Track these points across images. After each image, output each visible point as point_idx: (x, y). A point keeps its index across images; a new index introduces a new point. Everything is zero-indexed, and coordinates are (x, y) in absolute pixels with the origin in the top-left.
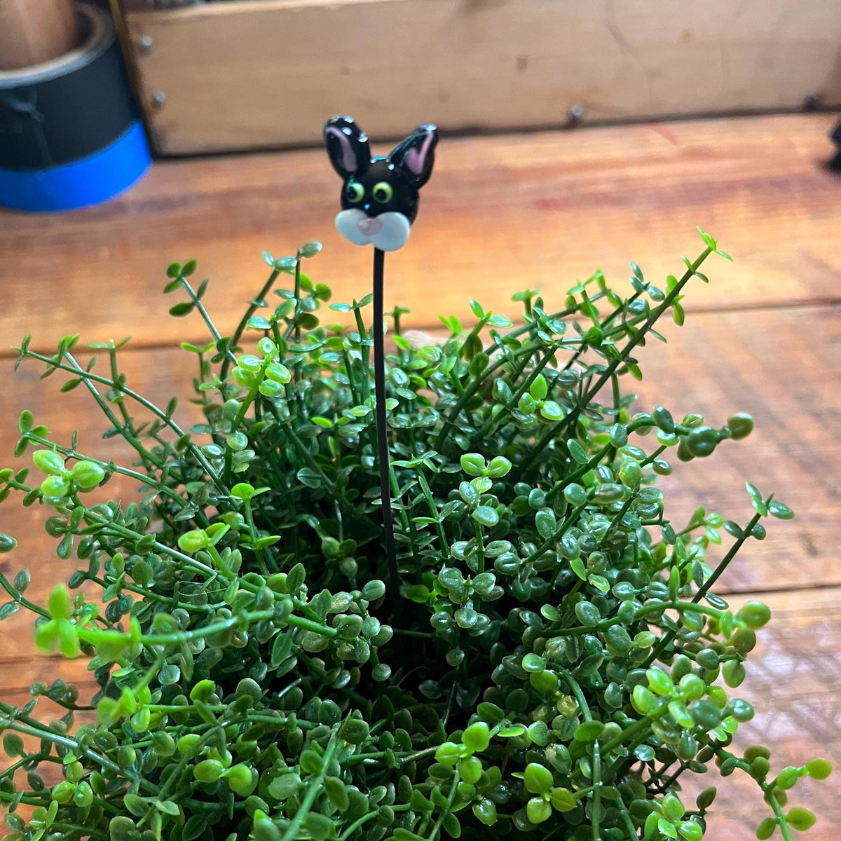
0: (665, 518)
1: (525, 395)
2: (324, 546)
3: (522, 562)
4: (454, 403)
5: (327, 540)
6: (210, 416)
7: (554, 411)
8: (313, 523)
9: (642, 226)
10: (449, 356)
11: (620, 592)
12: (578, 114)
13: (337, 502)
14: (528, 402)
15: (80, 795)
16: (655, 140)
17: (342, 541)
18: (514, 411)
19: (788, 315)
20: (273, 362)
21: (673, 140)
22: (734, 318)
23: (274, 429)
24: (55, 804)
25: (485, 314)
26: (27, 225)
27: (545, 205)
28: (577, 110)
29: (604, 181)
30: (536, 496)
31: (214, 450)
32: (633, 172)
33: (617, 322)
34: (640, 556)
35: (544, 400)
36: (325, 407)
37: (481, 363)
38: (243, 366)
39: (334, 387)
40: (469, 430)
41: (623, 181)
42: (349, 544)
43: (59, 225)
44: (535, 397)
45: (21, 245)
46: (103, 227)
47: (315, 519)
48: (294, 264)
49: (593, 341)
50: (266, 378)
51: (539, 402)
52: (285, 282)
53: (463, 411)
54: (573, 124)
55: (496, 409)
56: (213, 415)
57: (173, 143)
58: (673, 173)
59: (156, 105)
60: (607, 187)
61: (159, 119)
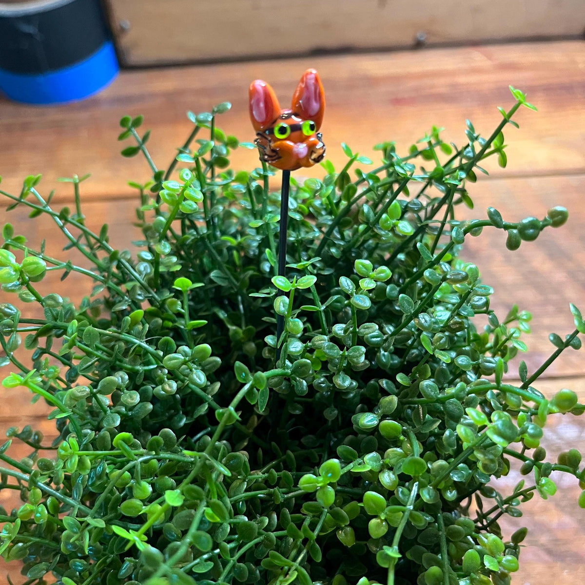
0: (490, 308)
1: (384, 216)
2: (231, 333)
3: (384, 337)
4: (330, 223)
5: (232, 328)
6: (147, 234)
7: (406, 228)
8: (222, 315)
10: (327, 185)
11: (460, 362)
12: (422, 39)
13: (240, 298)
14: (386, 221)
15: (38, 515)
16: (477, 57)
17: (244, 328)
18: (376, 228)
19: (574, 180)
20: (190, 187)
21: (489, 58)
22: (534, 182)
23: (196, 241)
24: (19, 521)
25: (354, 154)
26: (30, 114)
27: (398, 101)
28: (421, 36)
29: (441, 85)
30: (391, 290)
31: (146, 256)
32: (462, 80)
33: (456, 163)
34: (472, 338)
35: (398, 220)
36: (233, 230)
37: (351, 192)
38: (169, 188)
39: (239, 214)
40: (342, 243)
41: (454, 86)
42: (249, 329)
43: (53, 114)
44: (392, 218)
45: (25, 127)
46: (83, 115)
47: (223, 312)
48: (210, 119)
49: (436, 178)
50: (185, 199)
51: (394, 221)
52: (204, 134)
53: (337, 229)
54: (418, 46)
55: (362, 227)
56: (149, 233)
57: (135, 56)
58: (489, 80)
59: (123, 30)
60: (443, 90)
61: (125, 41)
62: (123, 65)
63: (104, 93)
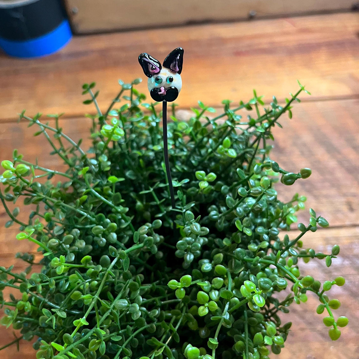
1: (220, 146)
2: (137, 207)
3: (220, 215)
5: (138, 203)
7: (233, 153)
8: (133, 195)
9: (280, 63)
11: (258, 231)
14: (221, 149)
16: (286, 25)
17: (144, 203)
18: (215, 152)
19: (342, 103)
21: (294, 25)
26: (20, 64)
27: (238, 53)
28: (254, 14)
29: (264, 43)
30: (225, 189)
32: (277, 39)
35: (228, 148)
37: (204, 131)
38: (105, 130)
41: (272, 43)
43: (33, 64)
44: (225, 147)
45: (16, 73)
46: (51, 65)
51: (226, 149)
54: (251, 18)
55: (209, 150)
57: (82, 28)
58: (293, 40)
59: (74, 13)
60: (265, 46)
61: (76, 19)
62: (74, 32)
63: (64, 50)
